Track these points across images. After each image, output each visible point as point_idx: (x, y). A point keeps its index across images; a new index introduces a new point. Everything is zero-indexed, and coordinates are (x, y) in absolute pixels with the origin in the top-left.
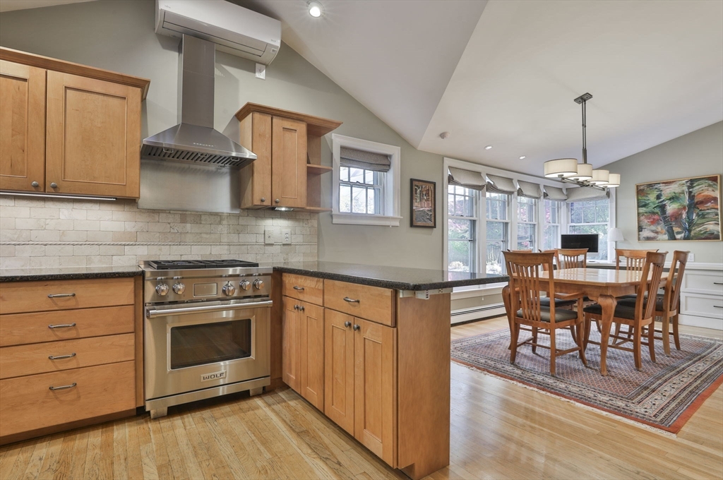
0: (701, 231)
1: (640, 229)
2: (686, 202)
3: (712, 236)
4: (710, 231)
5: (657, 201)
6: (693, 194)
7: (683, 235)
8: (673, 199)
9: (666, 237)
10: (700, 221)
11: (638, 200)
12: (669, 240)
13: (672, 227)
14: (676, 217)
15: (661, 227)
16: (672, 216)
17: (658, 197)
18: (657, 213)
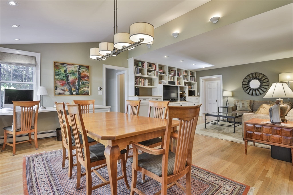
0: (83, 90)
1: (56, 88)
2: (77, 76)
3: (87, 93)
4: (86, 91)
5: (65, 74)
6: (80, 73)
7: (76, 92)
8: (72, 73)
9: (69, 93)
10: (84, 86)
11: (55, 71)
12: (70, 95)
13: (71, 88)
14: (73, 83)
15: (66, 88)
16: (72, 82)
17: (65, 71)
18: (65, 80)
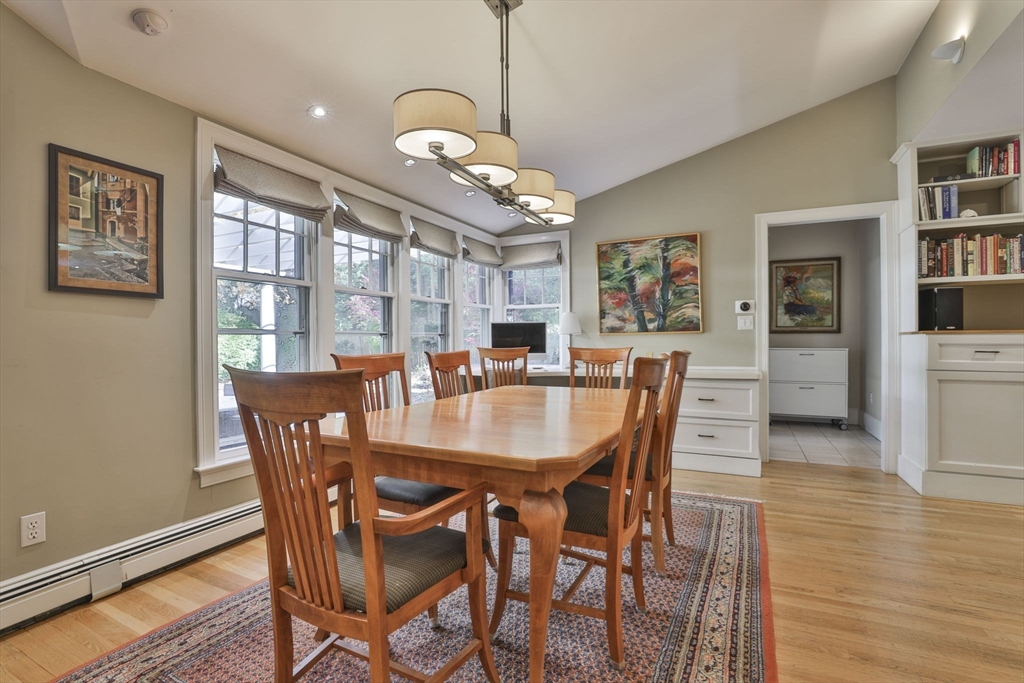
0: (678, 317)
1: (603, 314)
2: (660, 273)
3: (691, 326)
4: (689, 317)
5: (624, 271)
6: (668, 261)
7: (656, 324)
8: (645, 267)
9: (635, 327)
10: (680, 302)
11: (599, 268)
12: (639, 331)
13: (642, 312)
14: (648, 295)
15: (628, 312)
16: (643, 294)
17: (626, 264)
18: (624, 289)
